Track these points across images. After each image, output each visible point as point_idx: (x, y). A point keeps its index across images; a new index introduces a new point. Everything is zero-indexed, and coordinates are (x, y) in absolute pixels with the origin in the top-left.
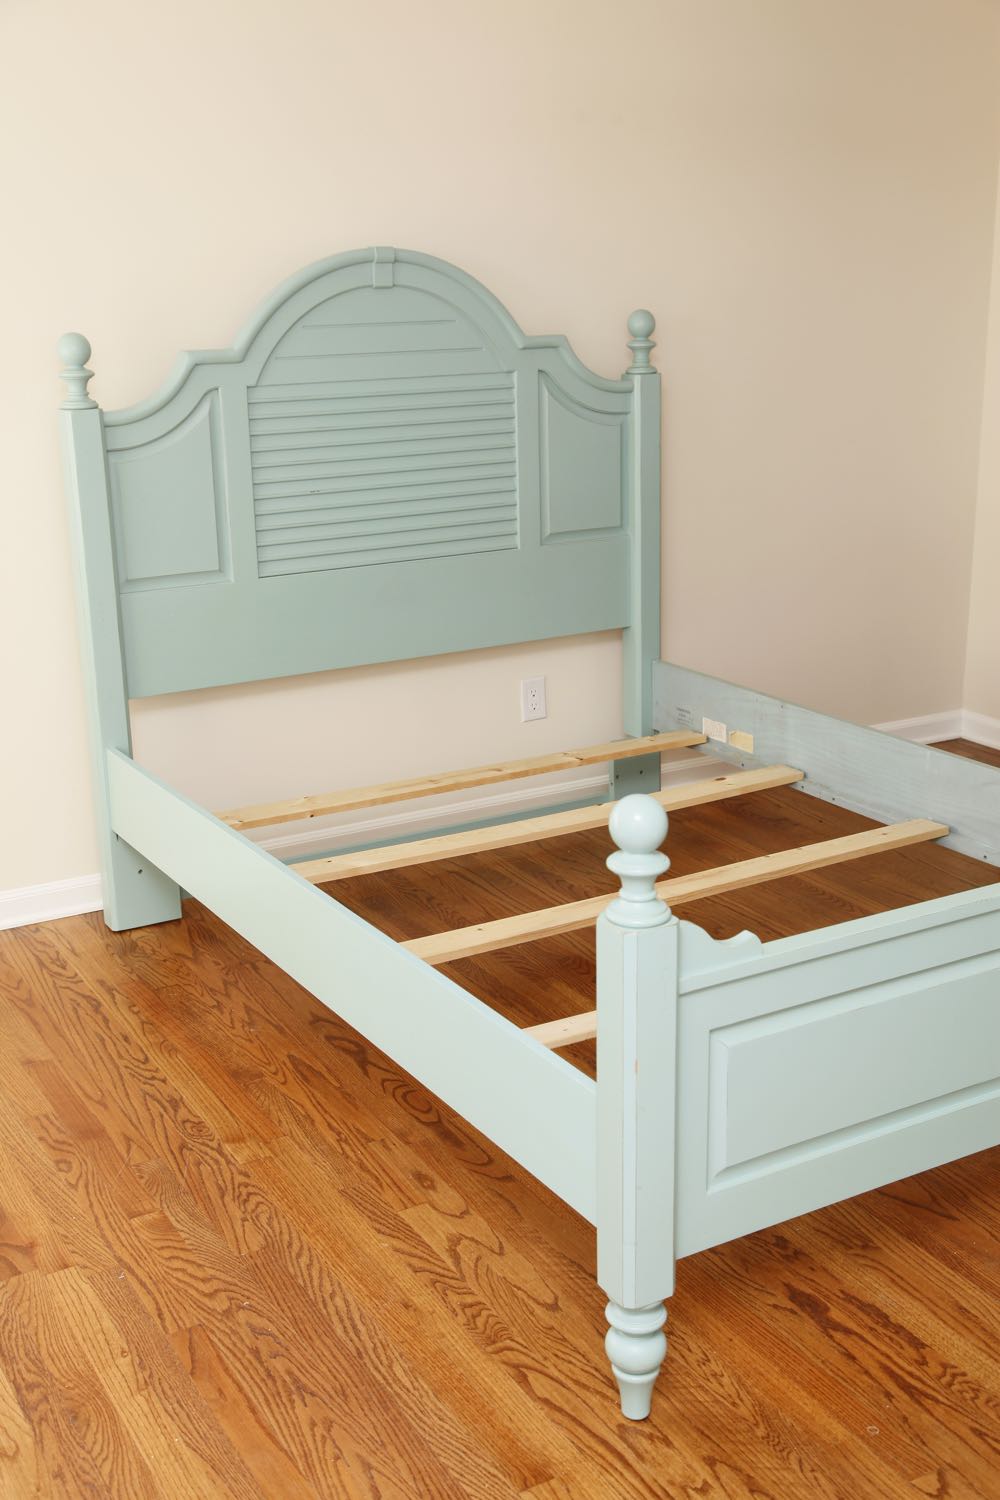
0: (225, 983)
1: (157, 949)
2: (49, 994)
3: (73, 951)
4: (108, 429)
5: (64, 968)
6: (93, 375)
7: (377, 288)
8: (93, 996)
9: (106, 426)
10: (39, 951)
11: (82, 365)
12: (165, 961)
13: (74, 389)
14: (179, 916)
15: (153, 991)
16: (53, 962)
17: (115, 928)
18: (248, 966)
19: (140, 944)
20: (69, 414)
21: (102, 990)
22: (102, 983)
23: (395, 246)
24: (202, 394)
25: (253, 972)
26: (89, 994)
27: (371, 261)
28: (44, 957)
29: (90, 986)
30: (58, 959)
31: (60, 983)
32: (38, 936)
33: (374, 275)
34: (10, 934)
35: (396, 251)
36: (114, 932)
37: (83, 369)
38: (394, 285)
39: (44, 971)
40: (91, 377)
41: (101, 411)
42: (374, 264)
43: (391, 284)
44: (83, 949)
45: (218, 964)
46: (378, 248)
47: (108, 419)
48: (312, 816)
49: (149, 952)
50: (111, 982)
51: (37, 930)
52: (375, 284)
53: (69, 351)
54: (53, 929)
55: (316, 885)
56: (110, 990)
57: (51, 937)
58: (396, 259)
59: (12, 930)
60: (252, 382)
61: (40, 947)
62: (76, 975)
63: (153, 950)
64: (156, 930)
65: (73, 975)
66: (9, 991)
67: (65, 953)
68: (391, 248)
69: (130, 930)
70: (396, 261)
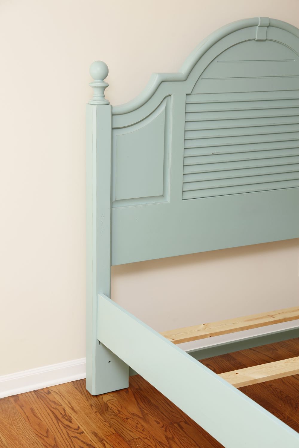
0: (167, 438)
1: (121, 410)
2: (66, 442)
3: (72, 409)
4: (114, 116)
5: (70, 422)
6: (109, 86)
7: (258, 41)
8: (92, 444)
9: (113, 115)
10: (54, 408)
11: (103, 80)
12: (127, 419)
13: (97, 93)
14: (127, 386)
15: (126, 442)
16: (63, 417)
17: (94, 393)
18: (175, 425)
19: (110, 405)
20: (95, 107)
21: (96, 440)
22: (95, 434)
23: (270, 17)
24: (163, 98)
25: (181, 430)
26: (89, 443)
27: (257, 25)
28: (57, 412)
29: (90, 437)
30: (66, 415)
31: (72, 434)
32: (50, 396)
33: (257, 33)
34: (33, 393)
35: (270, 19)
36: (93, 396)
37: (104, 82)
38: (266, 40)
39: (60, 424)
40: (107, 87)
41: (112, 106)
42: (257, 27)
43: (265, 39)
44: (78, 408)
45: (158, 423)
46: (261, 18)
47: (115, 111)
48: (210, 337)
49: (116, 412)
50: (100, 434)
51: (49, 393)
52: (257, 38)
53: (98, 71)
54: (57, 391)
55: (238, 388)
56: (101, 440)
57: (58, 398)
58: (269, 25)
59: (35, 391)
60: (189, 92)
61: (53, 405)
62: (79, 427)
63: (118, 410)
64: (115, 394)
65: (76, 428)
66: (43, 439)
67: (69, 411)
68: (268, 18)
69: (101, 395)
70: (269, 26)
